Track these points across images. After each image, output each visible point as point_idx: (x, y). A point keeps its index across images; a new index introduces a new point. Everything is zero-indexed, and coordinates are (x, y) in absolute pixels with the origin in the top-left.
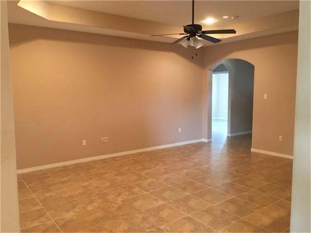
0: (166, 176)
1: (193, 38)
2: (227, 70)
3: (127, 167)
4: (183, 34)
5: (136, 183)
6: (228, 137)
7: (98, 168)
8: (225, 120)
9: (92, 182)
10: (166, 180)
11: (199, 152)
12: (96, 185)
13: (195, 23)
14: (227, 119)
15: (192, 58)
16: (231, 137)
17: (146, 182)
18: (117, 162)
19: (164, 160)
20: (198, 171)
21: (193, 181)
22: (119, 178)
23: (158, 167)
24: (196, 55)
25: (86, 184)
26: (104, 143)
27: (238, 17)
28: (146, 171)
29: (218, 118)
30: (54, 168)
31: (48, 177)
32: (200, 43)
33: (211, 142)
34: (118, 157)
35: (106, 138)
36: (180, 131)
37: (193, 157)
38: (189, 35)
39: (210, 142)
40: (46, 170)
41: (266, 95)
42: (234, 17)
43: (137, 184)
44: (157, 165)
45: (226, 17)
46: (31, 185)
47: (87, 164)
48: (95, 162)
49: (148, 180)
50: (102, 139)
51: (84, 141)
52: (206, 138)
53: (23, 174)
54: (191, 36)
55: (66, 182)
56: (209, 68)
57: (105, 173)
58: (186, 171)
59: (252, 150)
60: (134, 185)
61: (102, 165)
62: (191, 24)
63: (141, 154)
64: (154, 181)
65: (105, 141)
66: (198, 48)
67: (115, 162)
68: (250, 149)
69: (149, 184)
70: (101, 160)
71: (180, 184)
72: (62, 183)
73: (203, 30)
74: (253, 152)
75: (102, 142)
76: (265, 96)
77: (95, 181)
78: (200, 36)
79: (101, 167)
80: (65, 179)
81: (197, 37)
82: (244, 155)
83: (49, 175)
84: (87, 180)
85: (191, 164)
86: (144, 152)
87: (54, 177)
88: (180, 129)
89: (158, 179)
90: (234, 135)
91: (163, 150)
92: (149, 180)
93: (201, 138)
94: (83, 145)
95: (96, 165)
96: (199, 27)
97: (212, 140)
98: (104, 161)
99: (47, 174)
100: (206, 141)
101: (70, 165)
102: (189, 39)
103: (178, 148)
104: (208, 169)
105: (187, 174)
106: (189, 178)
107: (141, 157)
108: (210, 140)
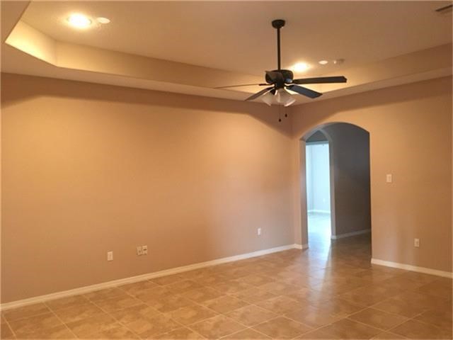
0: (241, 310)
1: (281, 90)
2: (326, 140)
3: (179, 295)
4: (265, 85)
5: (193, 324)
6: (332, 240)
7: (132, 298)
8: (326, 214)
9: (120, 323)
10: (243, 317)
11: (292, 267)
12: (128, 329)
13: (281, 69)
14: (329, 212)
15: (280, 120)
16: (337, 240)
17: (210, 321)
18: (162, 287)
19: (237, 280)
20: (292, 300)
21: (286, 317)
22: (165, 314)
23: (229, 294)
24: (286, 116)
25: (112, 326)
26: (141, 255)
27: (342, 60)
28: (210, 302)
29: (314, 211)
30: (60, 299)
31: (49, 316)
32: (291, 98)
33: (308, 248)
34: (164, 277)
35: (145, 247)
36: (259, 233)
37: (282, 274)
38: (273, 85)
39: (305, 249)
40: (47, 303)
41: (390, 175)
42: (337, 60)
43: (196, 326)
44: (226, 289)
45: (323, 62)
46: (21, 331)
47: (113, 290)
48: (127, 287)
49: (212, 318)
50: (139, 249)
51: (110, 253)
52: (298, 243)
53: (8, 310)
54: (276, 88)
55: (78, 324)
56: (301, 137)
57: (143, 307)
58: (273, 300)
59: (374, 261)
60: (190, 327)
61: (139, 293)
62: (277, 69)
63: (199, 271)
64: (224, 319)
65: (144, 252)
66: (287, 105)
67: (160, 286)
68: (370, 261)
69: (216, 326)
70: (135, 284)
71: (265, 323)
72: (72, 326)
73: (294, 78)
74: (375, 265)
75: (139, 254)
76: (389, 178)
77: (125, 322)
78: (290, 88)
79: (137, 297)
80: (77, 319)
81: (285, 88)
82: (363, 270)
83: (52, 311)
84: (113, 321)
85: (280, 287)
86: (205, 269)
87: (59, 316)
88: (259, 230)
89: (229, 316)
90: (342, 236)
91: (235, 264)
92: (215, 318)
93: (293, 243)
94: (109, 259)
95: (128, 293)
96: (289, 74)
97: (310, 245)
98: (142, 285)
99: (49, 311)
100: (300, 247)
101: (86, 294)
102: (273, 92)
103: (259, 260)
104: (308, 294)
105: (277, 305)
106: (279, 313)
107: (200, 276)
108: (306, 247)
